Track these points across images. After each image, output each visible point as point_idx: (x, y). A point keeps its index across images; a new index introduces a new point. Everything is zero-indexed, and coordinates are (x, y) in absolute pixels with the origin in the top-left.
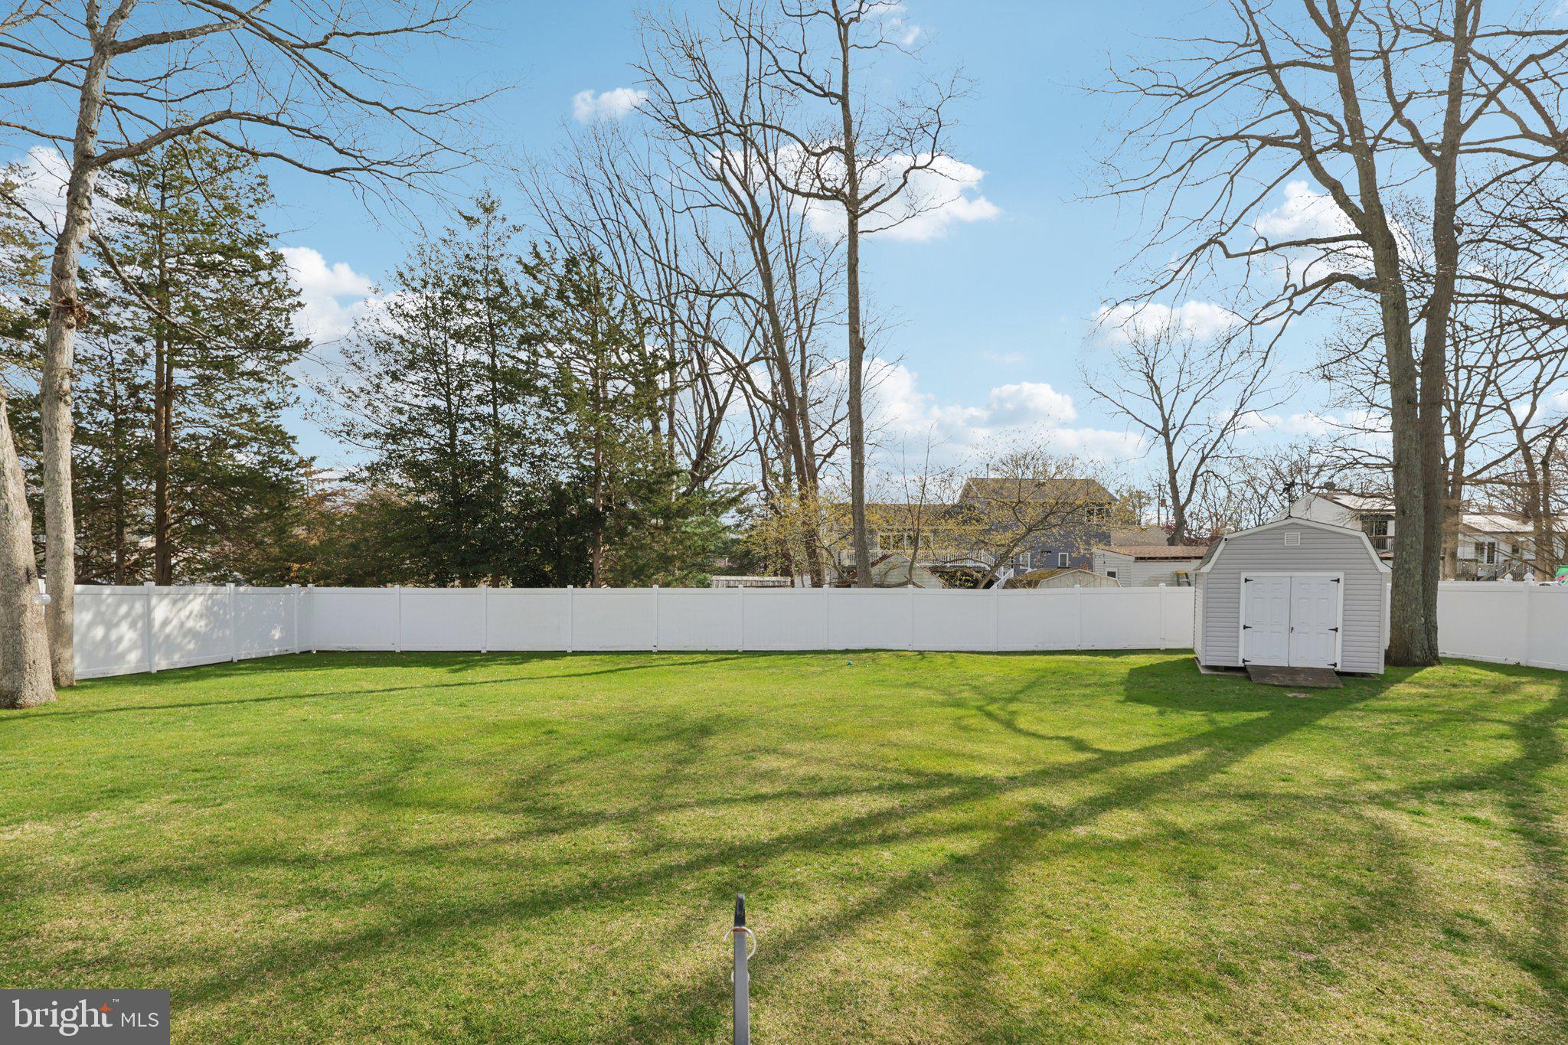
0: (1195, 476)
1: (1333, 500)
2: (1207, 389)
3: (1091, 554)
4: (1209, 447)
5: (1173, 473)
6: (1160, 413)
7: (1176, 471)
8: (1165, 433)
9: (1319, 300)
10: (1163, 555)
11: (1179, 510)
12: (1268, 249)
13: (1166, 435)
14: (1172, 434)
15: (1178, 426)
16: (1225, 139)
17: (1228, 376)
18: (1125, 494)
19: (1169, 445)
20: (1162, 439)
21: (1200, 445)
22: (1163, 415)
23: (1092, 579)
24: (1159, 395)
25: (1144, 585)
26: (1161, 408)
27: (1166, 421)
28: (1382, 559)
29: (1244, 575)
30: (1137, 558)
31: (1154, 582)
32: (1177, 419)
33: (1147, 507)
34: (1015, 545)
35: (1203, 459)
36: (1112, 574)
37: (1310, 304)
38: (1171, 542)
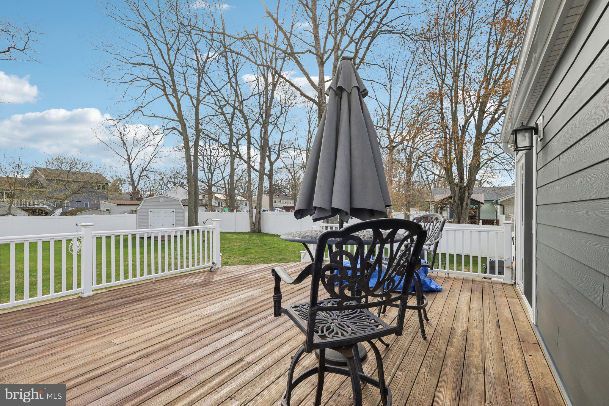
0: (140, 177)
1: (183, 188)
2: (143, 148)
3: (100, 203)
4: (145, 167)
5: (132, 175)
6: (126, 152)
7: (133, 174)
8: (129, 160)
9: (171, 132)
10: (127, 204)
11: (135, 188)
12: (155, 117)
13: (129, 161)
14: (131, 161)
15: (133, 158)
16: (143, 79)
17: (150, 145)
18: (115, 179)
19: (130, 165)
20: (127, 162)
21: (141, 166)
22: (128, 154)
23: (100, 212)
24: (126, 146)
25: (121, 214)
26: (127, 151)
27: (129, 156)
28: (184, 206)
29: (149, 210)
30: (117, 205)
31: (124, 213)
32: (133, 156)
33: (124, 185)
34: (66, 199)
35: (143, 171)
36: (108, 210)
37: (169, 133)
38: (132, 199)
